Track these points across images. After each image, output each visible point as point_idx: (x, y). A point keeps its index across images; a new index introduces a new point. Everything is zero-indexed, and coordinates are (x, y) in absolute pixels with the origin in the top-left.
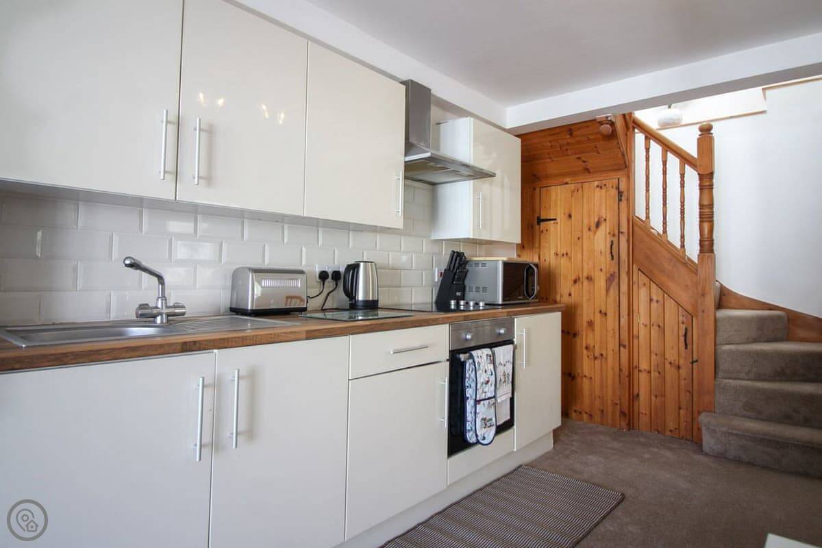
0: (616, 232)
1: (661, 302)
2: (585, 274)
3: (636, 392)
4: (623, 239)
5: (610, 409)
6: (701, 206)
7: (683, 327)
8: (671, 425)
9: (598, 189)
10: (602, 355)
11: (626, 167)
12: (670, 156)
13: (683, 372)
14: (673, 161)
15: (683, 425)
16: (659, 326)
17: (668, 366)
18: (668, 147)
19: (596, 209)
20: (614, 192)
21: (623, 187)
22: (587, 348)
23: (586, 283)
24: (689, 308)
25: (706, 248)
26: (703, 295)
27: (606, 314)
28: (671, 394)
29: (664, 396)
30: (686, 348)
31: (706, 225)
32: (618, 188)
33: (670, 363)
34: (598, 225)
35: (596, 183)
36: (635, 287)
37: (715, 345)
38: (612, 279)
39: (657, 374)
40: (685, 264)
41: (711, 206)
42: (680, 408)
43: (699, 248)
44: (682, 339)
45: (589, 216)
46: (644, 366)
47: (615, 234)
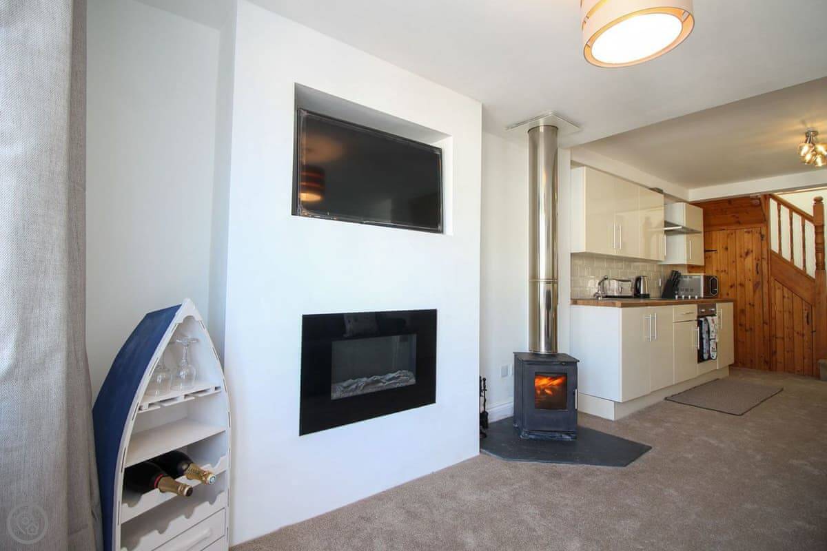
0: (760, 258)
1: (791, 298)
2: (738, 282)
3: (774, 349)
4: (765, 263)
5: (757, 359)
6: (817, 244)
7: (806, 312)
9: (747, 233)
10: (751, 329)
11: (765, 220)
12: (795, 215)
13: (806, 338)
14: (797, 217)
16: (790, 312)
17: (796, 334)
18: (793, 210)
19: (746, 244)
20: (758, 235)
21: (764, 232)
22: (741, 325)
23: (739, 287)
24: (809, 302)
25: (821, 267)
27: (753, 305)
28: (798, 350)
29: (793, 351)
30: (808, 324)
31: (821, 255)
32: (760, 233)
33: (798, 333)
34: (747, 254)
35: (745, 230)
36: (773, 289)
38: (757, 285)
39: (788, 339)
40: (807, 279)
41: (823, 243)
42: (804, 358)
43: (816, 268)
44: (805, 319)
45: (741, 249)
46: (780, 335)
47: (759, 259)
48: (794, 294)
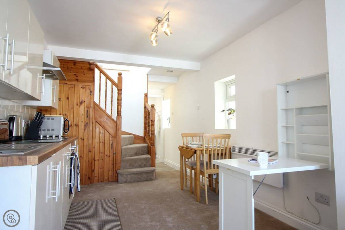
1: (104, 133)
2: (75, 123)
3: (93, 168)
4: (91, 110)
5: (84, 177)
6: (118, 100)
7: (111, 142)
8: (106, 178)
9: (82, 89)
10: (81, 156)
11: (93, 82)
12: (108, 80)
13: (111, 158)
14: (109, 83)
15: (110, 177)
16: (103, 142)
18: (108, 77)
19: (81, 96)
20: (88, 91)
21: (92, 89)
23: (75, 127)
24: (113, 135)
25: (119, 114)
26: (118, 130)
27: (83, 139)
28: (106, 167)
29: (104, 168)
30: (112, 149)
31: (119, 107)
32: (90, 89)
33: (106, 155)
34: (81, 103)
35: (81, 86)
36: (94, 128)
37: (121, 147)
38: (86, 126)
39: (101, 160)
41: (121, 100)
42: (109, 171)
43: (117, 114)
44: (111, 146)
45: (77, 99)
46: (97, 158)
47: (88, 107)
48: (105, 131)
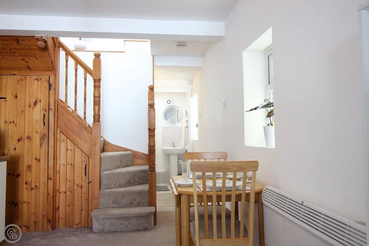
0: (47, 109)
1: (73, 150)
2: (26, 135)
3: (57, 206)
5: (41, 219)
6: (95, 97)
7: (84, 164)
8: (77, 221)
9: (36, 81)
10: (36, 186)
11: (54, 69)
12: (79, 66)
13: (84, 189)
14: (81, 70)
15: (83, 220)
16: (71, 165)
17: (76, 187)
18: (78, 62)
19: (35, 94)
20: (47, 84)
21: (52, 81)
22: (26, 183)
23: (26, 141)
24: (88, 153)
25: (97, 119)
26: (95, 145)
27: (39, 160)
28: (77, 203)
29: (73, 205)
30: (86, 175)
31: (97, 107)
32: (49, 82)
33: (77, 185)
34: (35, 103)
35: (35, 77)
36: (58, 142)
37: (100, 172)
38: (44, 137)
39: (70, 192)
40: (86, 128)
41: (99, 97)
42: (82, 210)
43: (93, 120)
44: (84, 170)
45: (30, 98)
46: (62, 189)
48: (75, 146)
